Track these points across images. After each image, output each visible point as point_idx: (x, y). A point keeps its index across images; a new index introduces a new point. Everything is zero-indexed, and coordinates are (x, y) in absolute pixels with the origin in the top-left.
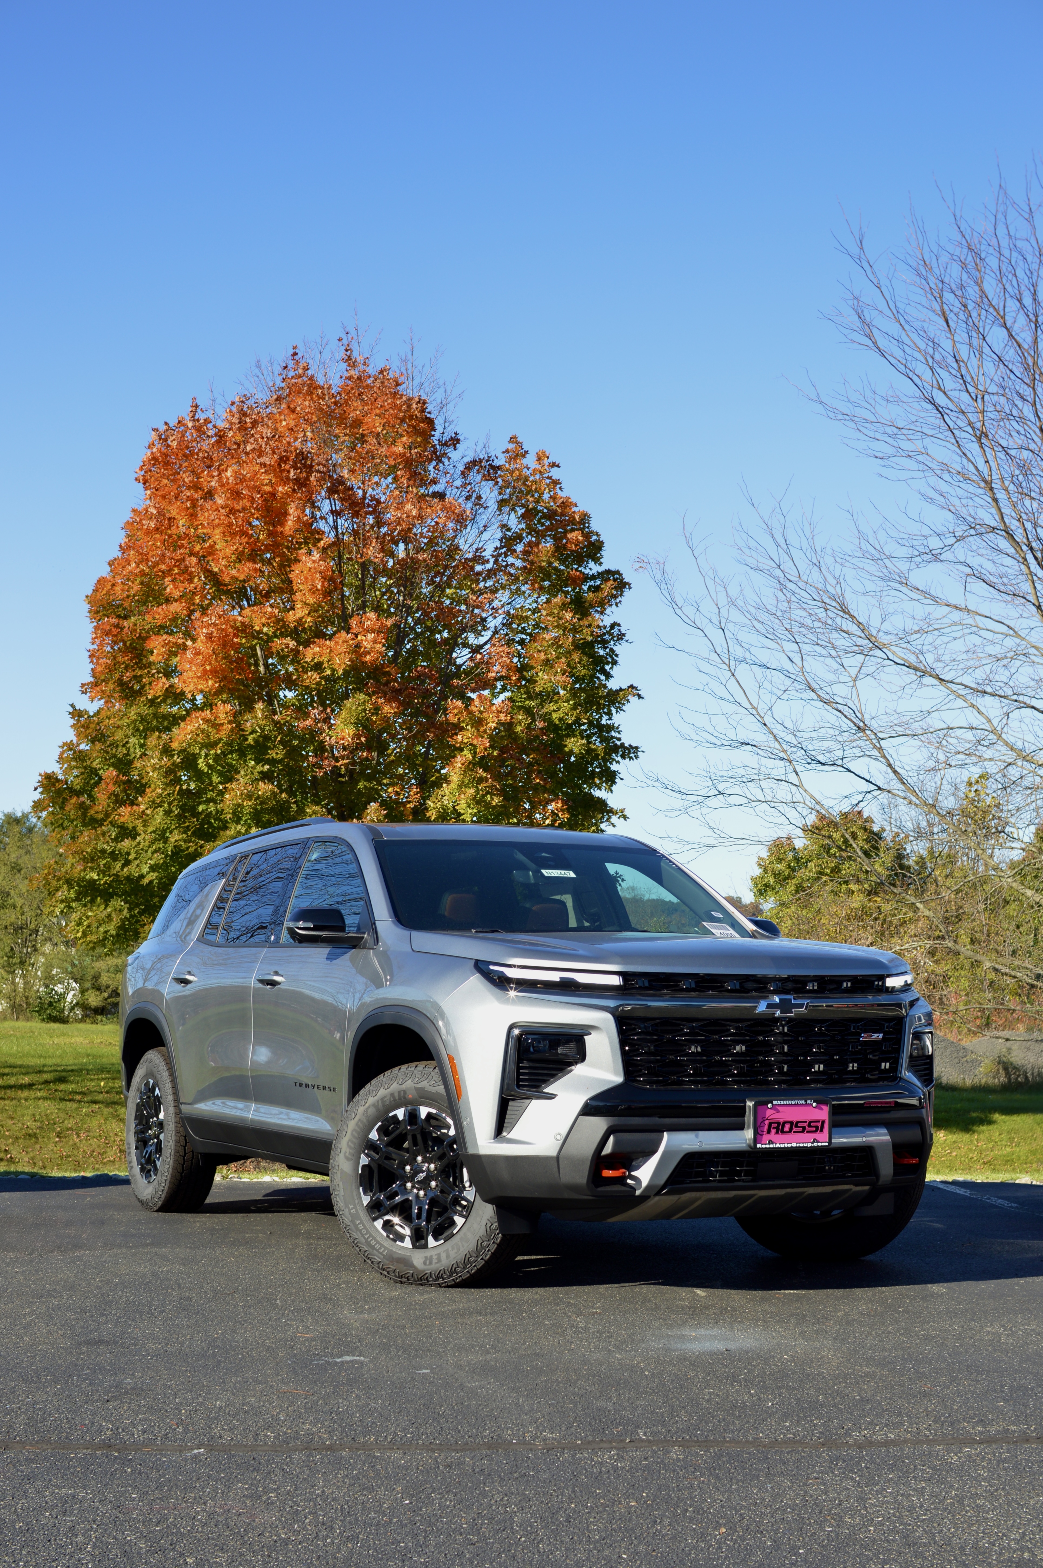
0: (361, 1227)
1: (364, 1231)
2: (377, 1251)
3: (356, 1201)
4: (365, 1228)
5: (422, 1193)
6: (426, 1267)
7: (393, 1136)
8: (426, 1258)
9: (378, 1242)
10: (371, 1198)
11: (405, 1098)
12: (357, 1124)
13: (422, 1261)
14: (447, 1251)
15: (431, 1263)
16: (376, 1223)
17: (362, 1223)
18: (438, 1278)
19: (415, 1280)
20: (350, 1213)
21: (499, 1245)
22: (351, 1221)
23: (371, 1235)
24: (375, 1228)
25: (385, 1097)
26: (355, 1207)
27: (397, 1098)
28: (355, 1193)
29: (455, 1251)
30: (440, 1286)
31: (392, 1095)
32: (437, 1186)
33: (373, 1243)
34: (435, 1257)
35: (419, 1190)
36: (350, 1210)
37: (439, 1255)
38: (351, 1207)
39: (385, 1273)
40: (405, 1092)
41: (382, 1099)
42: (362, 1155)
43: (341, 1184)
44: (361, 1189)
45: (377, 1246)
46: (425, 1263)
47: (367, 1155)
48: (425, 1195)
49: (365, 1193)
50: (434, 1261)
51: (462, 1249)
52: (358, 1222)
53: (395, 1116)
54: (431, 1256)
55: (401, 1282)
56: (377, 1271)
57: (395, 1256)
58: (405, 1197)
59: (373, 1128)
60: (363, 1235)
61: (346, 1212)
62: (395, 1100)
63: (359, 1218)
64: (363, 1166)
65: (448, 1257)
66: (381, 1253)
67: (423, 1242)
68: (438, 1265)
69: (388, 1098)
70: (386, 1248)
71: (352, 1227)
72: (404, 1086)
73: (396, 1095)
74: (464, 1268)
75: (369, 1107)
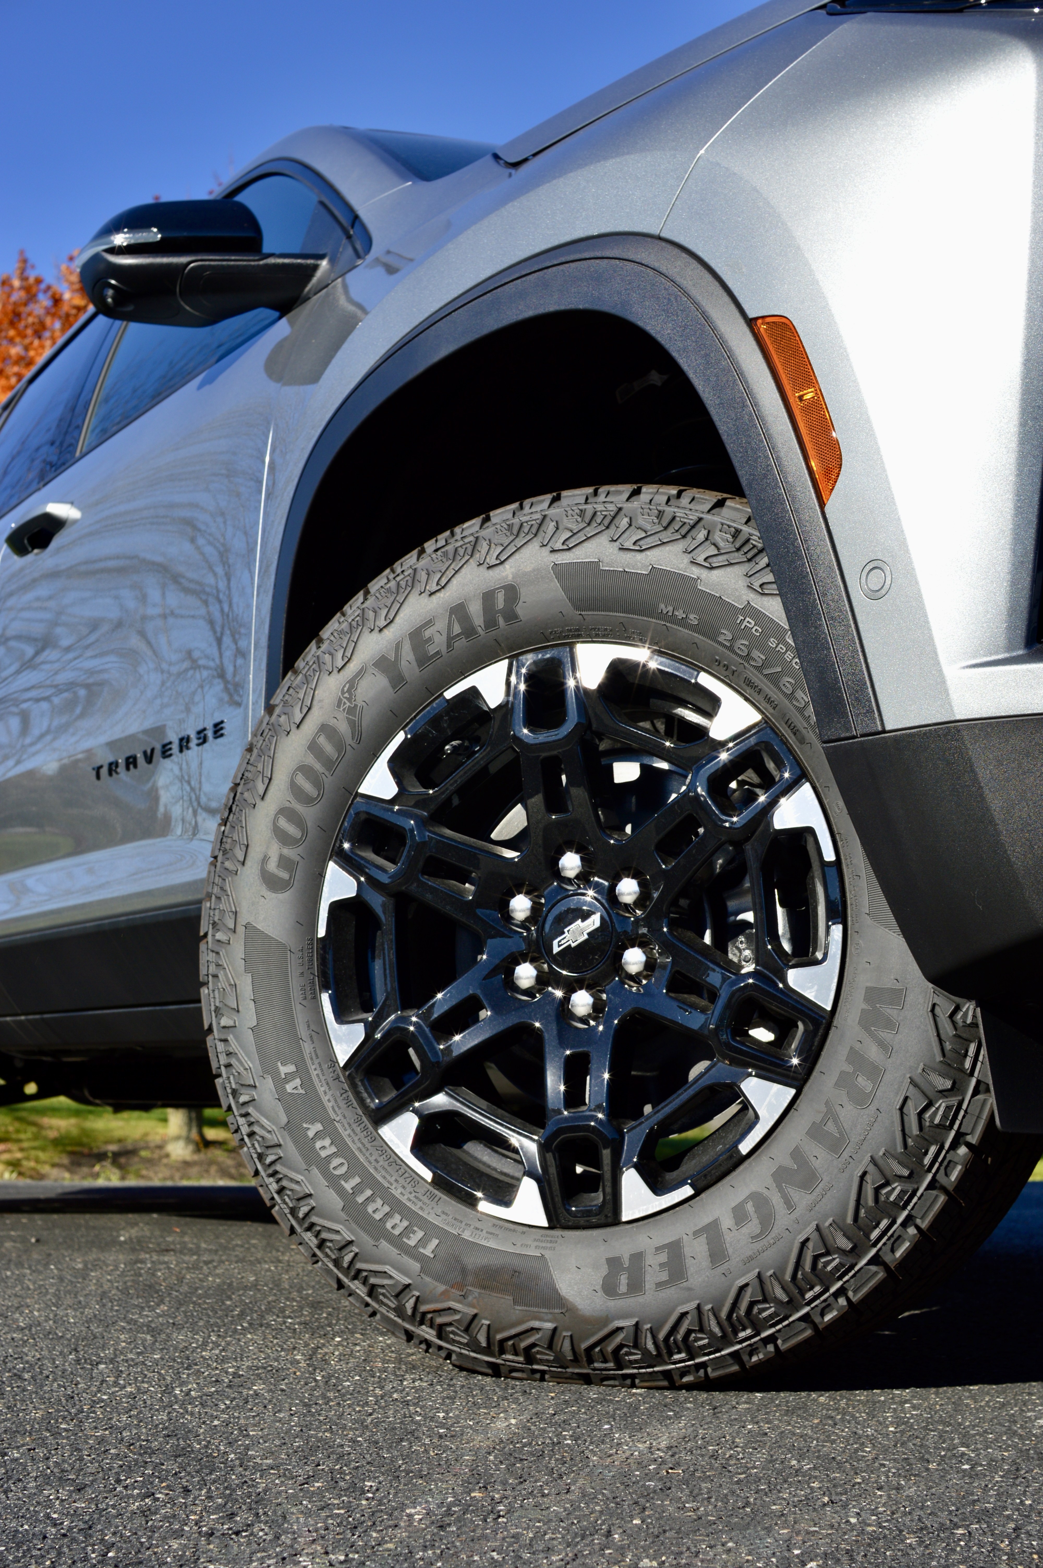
0: (325, 1147)
1: (338, 1165)
2: (397, 1242)
3: (307, 1048)
4: (343, 1150)
5: (582, 1001)
6: (614, 1304)
7: (459, 777)
8: (614, 1263)
9: (397, 1207)
10: (370, 1029)
11: (511, 616)
12: (313, 747)
13: (597, 1276)
14: (712, 1231)
15: (636, 1286)
16: (387, 1132)
17: (329, 1131)
18: (667, 1348)
19: (560, 1361)
20: (282, 1097)
21: (954, 1196)
22: (287, 1127)
23: (369, 1181)
24: (385, 1149)
25: (429, 623)
26: (302, 1071)
27: (478, 621)
28: (301, 1016)
29: (753, 1226)
30: (671, 1382)
31: (459, 611)
32: (650, 965)
33: (378, 1209)
34: (653, 1262)
35: (571, 988)
36: (280, 1082)
37: (675, 1249)
38: (285, 1069)
39: (428, 1333)
40: (512, 591)
41: (417, 637)
42: (332, 867)
43: (246, 985)
44: (325, 998)
45: (396, 1224)
46: (609, 1288)
47: (350, 864)
48: (598, 1008)
49: (341, 1016)
50: (653, 1274)
51: (783, 1219)
52: (314, 1129)
53: (474, 692)
54: (638, 1257)
55: (496, 1371)
56: (392, 1328)
57: (473, 1261)
58: (512, 1020)
59: (374, 755)
60: (334, 1182)
61: (266, 1092)
62: (469, 631)
63: (318, 1113)
64: (336, 908)
65: (717, 1254)
66: (412, 1252)
67: (598, 1198)
68: (671, 1293)
69: (441, 625)
70: (431, 1230)
71: (290, 1150)
72: (507, 572)
73: (475, 610)
74: (792, 1304)
75: (361, 673)
